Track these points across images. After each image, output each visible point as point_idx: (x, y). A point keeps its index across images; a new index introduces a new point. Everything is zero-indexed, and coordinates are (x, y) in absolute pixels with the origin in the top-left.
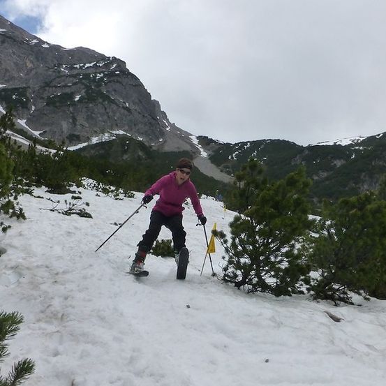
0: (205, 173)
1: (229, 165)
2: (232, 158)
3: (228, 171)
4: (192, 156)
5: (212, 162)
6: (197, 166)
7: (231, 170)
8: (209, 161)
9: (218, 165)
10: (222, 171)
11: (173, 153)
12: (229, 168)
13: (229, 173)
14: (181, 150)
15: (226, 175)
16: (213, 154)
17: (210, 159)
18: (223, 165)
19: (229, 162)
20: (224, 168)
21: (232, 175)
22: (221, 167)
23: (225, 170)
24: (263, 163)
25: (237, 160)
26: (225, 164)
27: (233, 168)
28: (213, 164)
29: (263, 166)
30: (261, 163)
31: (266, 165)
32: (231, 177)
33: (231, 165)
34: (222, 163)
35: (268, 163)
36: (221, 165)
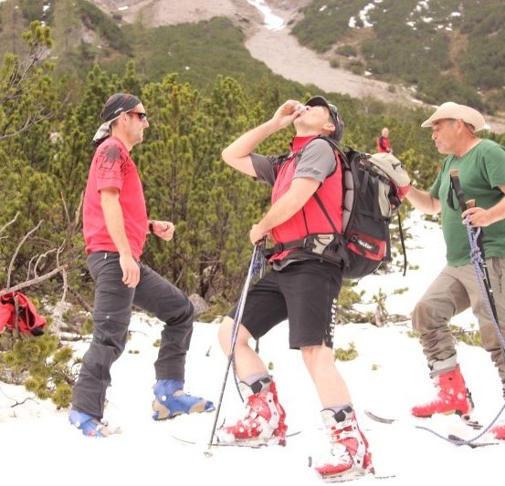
0: (287, 76)
1: (354, 44)
2: (360, 23)
3: (353, 64)
4: (240, 30)
5: (303, 42)
6: (261, 59)
7: (359, 58)
8: (293, 41)
9: (321, 49)
10: (335, 65)
11: (183, 28)
12: (355, 55)
13: (356, 69)
14: (208, 17)
15: (348, 76)
16: (302, 16)
17: (294, 33)
18: (335, 47)
19: (351, 36)
20: (341, 57)
21: (367, 73)
22: (330, 54)
23: (343, 60)
24: (454, 27)
25: (375, 28)
26: (343, 45)
27: (366, 51)
28: (305, 48)
29: (455, 37)
30: (448, 29)
31: (462, 33)
32: (367, 80)
33: (359, 44)
34: (332, 42)
35: (466, 27)
36: (330, 49)
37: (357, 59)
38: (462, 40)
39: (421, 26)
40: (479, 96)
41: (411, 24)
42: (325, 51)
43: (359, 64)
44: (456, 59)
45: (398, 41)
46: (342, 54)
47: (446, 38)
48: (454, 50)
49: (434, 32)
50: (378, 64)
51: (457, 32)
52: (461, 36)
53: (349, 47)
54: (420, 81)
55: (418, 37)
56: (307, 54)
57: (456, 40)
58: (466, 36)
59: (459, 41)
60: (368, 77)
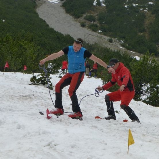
0: (56, 29)
1: (94, 14)
2: (99, 4)
3: (92, 25)
5: (68, 11)
6: (44, 19)
7: (97, 23)
8: (62, 10)
9: (77, 16)
10: (83, 25)
12: (94, 21)
13: (94, 28)
17: (63, 6)
18: (84, 15)
19: (94, 10)
20: (87, 21)
21: (100, 31)
22: (81, 19)
23: (88, 23)
24: (148, 10)
25: (107, 7)
26: (89, 15)
27: (100, 19)
28: (68, 15)
29: (149, 15)
30: (145, 11)
31: (153, 13)
32: (99, 35)
33: (97, 15)
34: (83, 13)
35: (155, 11)
36: (82, 16)
37: (95, 23)
38: (152, 18)
39: (131, 8)
40: (157, 48)
41: (126, 6)
42: (79, 17)
43: (96, 26)
44: (147, 27)
45: (118, 15)
46: (88, 20)
47: (143, 15)
48: (147, 22)
49: (138, 12)
50: (106, 26)
51: (150, 13)
52: (152, 15)
53: (92, 16)
54: (126, 38)
55: (129, 14)
56: (69, 18)
57: (149, 17)
58: (154, 15)
59: (150, 18)
60: (100, 33)
